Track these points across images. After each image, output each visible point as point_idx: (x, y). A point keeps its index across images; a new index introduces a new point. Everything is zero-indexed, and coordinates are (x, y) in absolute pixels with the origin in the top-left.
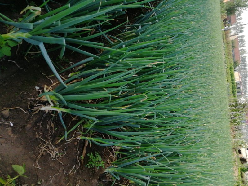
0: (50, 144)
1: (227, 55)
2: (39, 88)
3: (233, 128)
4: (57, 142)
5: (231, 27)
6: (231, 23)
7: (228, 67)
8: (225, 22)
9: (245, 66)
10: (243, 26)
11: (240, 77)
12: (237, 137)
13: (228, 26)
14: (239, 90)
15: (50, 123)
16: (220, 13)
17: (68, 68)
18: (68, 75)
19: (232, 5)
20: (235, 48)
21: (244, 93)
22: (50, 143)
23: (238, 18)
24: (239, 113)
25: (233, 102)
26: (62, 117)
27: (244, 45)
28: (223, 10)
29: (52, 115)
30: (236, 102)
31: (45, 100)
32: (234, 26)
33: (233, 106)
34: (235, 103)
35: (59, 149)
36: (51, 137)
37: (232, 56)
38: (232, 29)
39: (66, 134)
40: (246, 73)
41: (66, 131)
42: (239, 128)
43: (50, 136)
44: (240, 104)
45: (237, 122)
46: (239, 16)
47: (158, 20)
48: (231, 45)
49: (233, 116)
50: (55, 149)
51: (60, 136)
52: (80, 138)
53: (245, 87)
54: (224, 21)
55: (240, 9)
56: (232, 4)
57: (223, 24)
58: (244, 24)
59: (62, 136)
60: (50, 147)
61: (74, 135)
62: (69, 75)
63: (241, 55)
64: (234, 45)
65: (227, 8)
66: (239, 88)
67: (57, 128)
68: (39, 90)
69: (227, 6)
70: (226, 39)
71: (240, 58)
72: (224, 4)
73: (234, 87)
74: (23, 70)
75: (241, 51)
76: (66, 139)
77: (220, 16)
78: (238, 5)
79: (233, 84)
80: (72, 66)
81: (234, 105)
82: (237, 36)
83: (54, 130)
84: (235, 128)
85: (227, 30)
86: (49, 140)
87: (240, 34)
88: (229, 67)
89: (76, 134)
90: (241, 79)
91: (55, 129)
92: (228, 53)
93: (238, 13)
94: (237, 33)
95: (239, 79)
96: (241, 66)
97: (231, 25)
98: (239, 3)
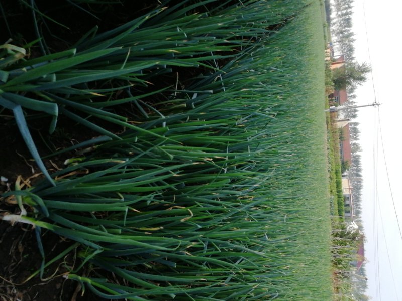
0: (9, 284)
1: (332, 151)
2: (6, 180)
3: (335, 274)
4: (23, 281)
5: (339, 107)
6: (339, 101)
7: (332, 170)
8: (330, 99)
9: (359, 170)
10: (357, 109)
11: (350, 187)
12: (342, 289)
13: (335, 105)
14: (348, 209)
15: (18, 244)
16: (324, 84)
17: (65, 150)
18: (64, 161)
19: (341, 75)
20: (344, 140)
21: (356, 215)
22: (10, 282)
23: (350, 95)
24: (346, 248)
25: (338, 229)
26: (41, 236)
27: (357, 137)
28: (329, 80)
29: (24, 229)
30: (343, 228)
31: (14, 202)
32: (344, 106)
33: (336, 235)
34: (340, 230)
35: (25, 294)
36: (14, 270)
37: (339, 153)
38: (341, 111)
39: (43, 267)
40: (360, 182)
41: (43, 262)
42: (346, 275)
43: (12, 267)
44: (349, 233)
45: (343, 263)
46: (352, 92)
47: (224, 88)
48: (338, 134)
49: (337, 252)
50: (18, 293)
51: (32, 269)
52: (67, 276)
53: (357, 205)
54: (329, 97)
55: (353, 83)
56: (341, 73)
57: (328, 101)
58: (358, 106)
59: (35, 270)
60: (8, 289)
61: (57, 270)
62: (66, 162)
63: (353, 153)
64: (343, 136)
65: (335, 78)
66: (348, 205)
67: (27, 255)
68: (6, 182)
69: (334, 76)
70: (331, 125)
71: (350, 157)
72: (330, 71)
73: (341, 203)
75: (352, 147)
76: (41, 276)
77: (324, 90)
78: (350, 76)
79: (340, 198)
80: (74, 147)
81: (338, 234)
82: (347, 123)
83: (21, 258)
84: (340, 273)
85: (333, 112)
86: (10, 276)
87: (353, 120)
88: (334, 169)
89: (61, 268)
90: (352, 191)
91: (25, 256)
92: (333, 147)
93: (350, 87)
94: (348, 118)
95: (348, 190)
96: (352, 169)
97: (340, 105)
98: (351, 73)
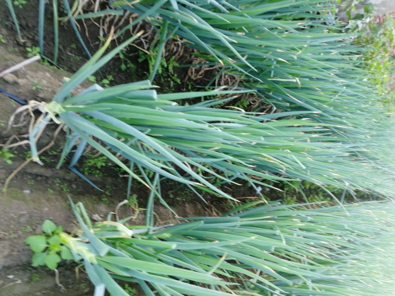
74: (61, 287)
